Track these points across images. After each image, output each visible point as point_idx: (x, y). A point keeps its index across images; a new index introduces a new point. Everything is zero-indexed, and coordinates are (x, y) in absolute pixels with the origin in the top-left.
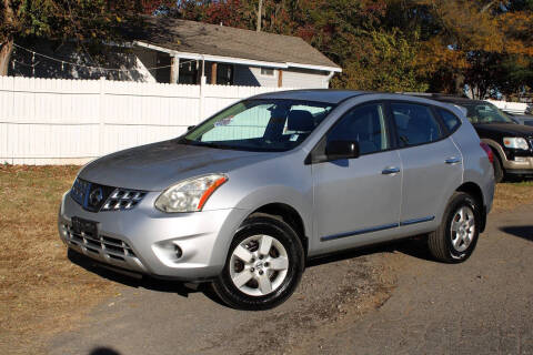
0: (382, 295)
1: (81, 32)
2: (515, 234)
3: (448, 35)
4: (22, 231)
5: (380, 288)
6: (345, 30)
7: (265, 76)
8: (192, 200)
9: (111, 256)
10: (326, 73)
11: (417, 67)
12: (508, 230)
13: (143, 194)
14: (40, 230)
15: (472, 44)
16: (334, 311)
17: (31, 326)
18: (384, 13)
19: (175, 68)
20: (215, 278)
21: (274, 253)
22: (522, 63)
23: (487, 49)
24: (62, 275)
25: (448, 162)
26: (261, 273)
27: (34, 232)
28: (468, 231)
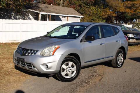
0: (101, 77)
1: (15, 7)
2: (133, 60)
3: (110, 7)
4: (1, 61)
5: (100, 75)
6: (84, 6)
7: (63, 18)
8: (50, 52)
9: (28, 68)
10: (79, 17)
11: (103, 16)
12: (131, 59)
13: (37, 51)
14: (6, 60)
15: (117, 10)
16: (89, 82)
17: (7, 88)
18: (94, 2)
19: (40, 16)
20: (57, 73)
21: (73, 66)
22: (130, 14)
23: (121, 11)
24: (14, 73)
25: (117, 41)
26: (69, 72)
27: (5, 61)
28: (122, 59)
